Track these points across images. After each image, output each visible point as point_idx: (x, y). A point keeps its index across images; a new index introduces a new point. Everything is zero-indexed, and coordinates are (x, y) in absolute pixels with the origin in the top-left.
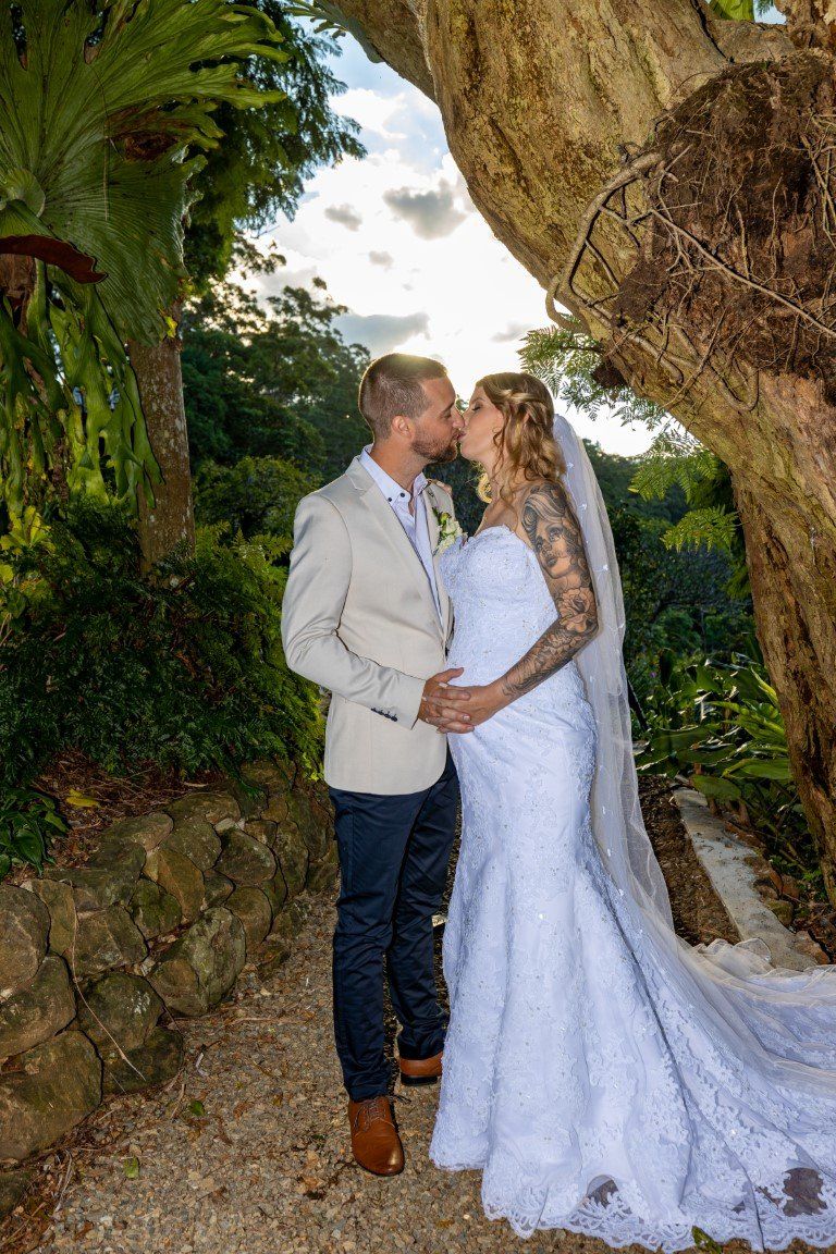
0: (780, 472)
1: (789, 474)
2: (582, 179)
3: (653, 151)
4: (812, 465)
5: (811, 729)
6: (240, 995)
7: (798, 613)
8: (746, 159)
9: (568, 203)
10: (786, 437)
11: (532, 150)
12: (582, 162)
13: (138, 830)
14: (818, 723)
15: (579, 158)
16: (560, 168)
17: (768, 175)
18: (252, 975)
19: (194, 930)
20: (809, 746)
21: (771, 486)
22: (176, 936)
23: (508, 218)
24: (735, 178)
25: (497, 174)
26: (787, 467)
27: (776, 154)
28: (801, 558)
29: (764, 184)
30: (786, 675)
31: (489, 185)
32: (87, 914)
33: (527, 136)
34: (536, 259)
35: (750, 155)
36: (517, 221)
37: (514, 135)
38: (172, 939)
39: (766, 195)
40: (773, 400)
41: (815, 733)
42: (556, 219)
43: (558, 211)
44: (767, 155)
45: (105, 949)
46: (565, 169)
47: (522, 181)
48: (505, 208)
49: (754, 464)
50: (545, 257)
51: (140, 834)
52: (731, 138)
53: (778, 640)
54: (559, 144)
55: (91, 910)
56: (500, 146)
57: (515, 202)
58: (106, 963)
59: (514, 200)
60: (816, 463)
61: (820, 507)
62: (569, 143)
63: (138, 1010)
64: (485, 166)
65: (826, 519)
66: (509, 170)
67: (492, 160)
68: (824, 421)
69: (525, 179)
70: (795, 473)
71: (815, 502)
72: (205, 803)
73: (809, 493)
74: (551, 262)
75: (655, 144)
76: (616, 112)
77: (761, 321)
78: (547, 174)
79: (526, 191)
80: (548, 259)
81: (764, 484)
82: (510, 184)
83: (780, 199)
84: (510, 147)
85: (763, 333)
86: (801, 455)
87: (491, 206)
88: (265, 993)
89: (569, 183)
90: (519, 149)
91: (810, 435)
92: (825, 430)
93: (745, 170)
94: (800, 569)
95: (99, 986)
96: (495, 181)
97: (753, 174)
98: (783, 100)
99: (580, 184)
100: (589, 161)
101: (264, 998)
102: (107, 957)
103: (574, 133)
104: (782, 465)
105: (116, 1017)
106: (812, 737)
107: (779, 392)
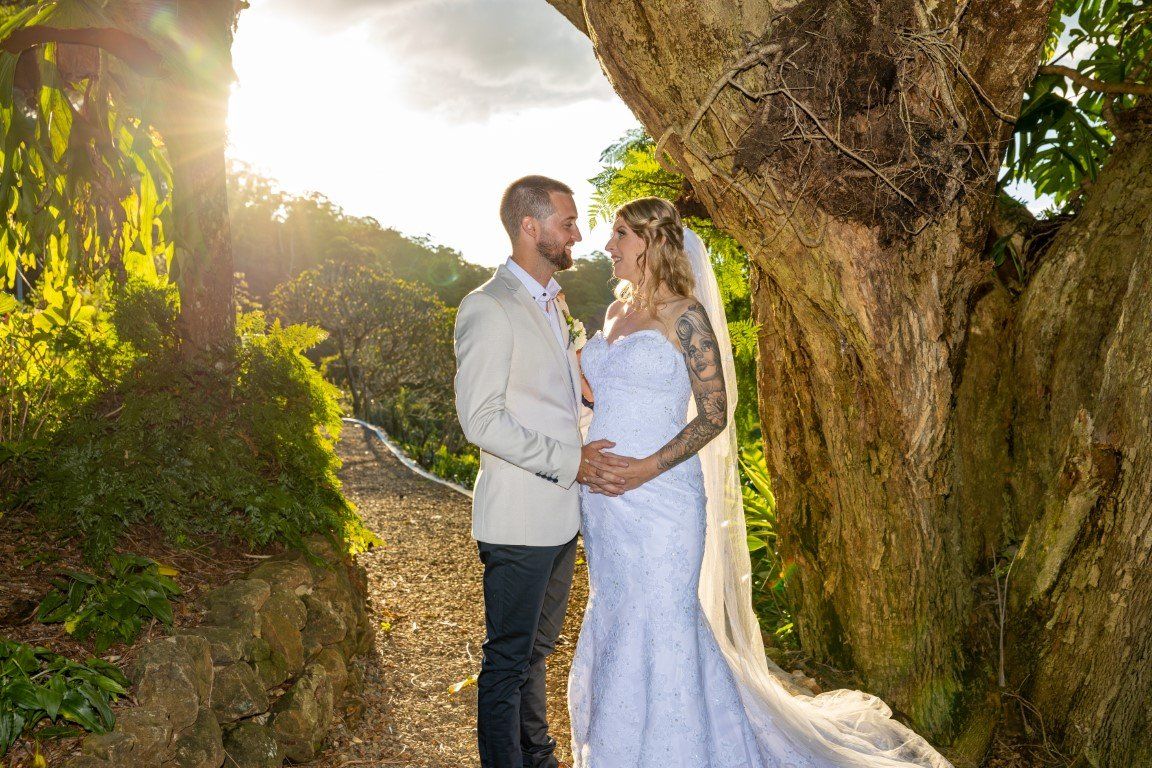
0: (828, 296)
1: (835, 298)
2: (708, 54)
3: (775, 43)
4: (855, 292)
5: (804, 505)
6: (336, 744)
7: (813, 408)
8: (851, 59)
9: (692, 71)
10: (837, 270)
11: (669, 26)
12: (711, 42)
13: (246, 593)
14: (813, 499)
15: (709, 39)
16: (691, 45)
17: (865, 72)
18: (340, 726)
19: (301, 683)
20: (801, 519)
21: (816, 306)
22: (284, 689)
23: (637, 77)
24: (841, 71)
25: (632, 41)
26: (834, 291)
27: (872, 57)
28: (827, 364)
29: (862, 80)
30: (785, 460)
31: (624, 49)
32: (220, 668)
33: (666, 15)
34: (653, 111)
35: (854, 56)
36: (643, 80)
37: (655, 14)
38: (281, 692)
39: (864, 87)
40: (833, 239)
41: (808, 508)
42: (678, 82)
43: (680, 77)
44: (865, 59)
45: (240, 700)
46: (696, 45)
47: (653, 50)
48: (635, 68)
49: (806, 288)
50: (662, 111)
51: (249, 596)
52: (842, 43)
53: (781, 431)
54: (694, 27)
55: (223, 664)
56: (638, 19)
57: (644, 64)
58: (241, 712)
59: (641, 62)
60: (860, 290)
61: (857, 324)
62: (703, 26)
63: (271, 754)
64: (622, 33)
65: (860, 334)
66: (643, 39)
67: (630, 30)
68: (872, 258)
69: (656, 48)
70: (838, 296)
71: (853, 320)
72: (285, 571)
73: (849, 313)
74: (667, 115)
75: (773, 37)
76: (740, 7)
77: (840, 180)
78: (678, 46)
79: (655, 57)
80: (664, 113)
81: (809, 304)
82: (642, 50)
83: (873, 92)
84: (647, 21)
85: (842, 189)
86: (846, 283)
87: (622, 65)
88: (358, 741)
89: (696, 56)
90: (655, 26)
91: (859, 268)
92: (872, 265)
93: (849, 67)
94: (824, 373)
95: (235, 734)
96: (628, 46)
97: (854, 72)
98: (881, 19)
99: (705, 58)
100: (717, 42)
101: (357, 744)
102: (242, 706)
103: (709, 19)
104: (830, 290)
105: (254, 761)
106: (804, 511)
107: (839, 233)
